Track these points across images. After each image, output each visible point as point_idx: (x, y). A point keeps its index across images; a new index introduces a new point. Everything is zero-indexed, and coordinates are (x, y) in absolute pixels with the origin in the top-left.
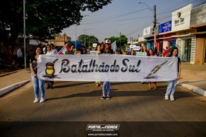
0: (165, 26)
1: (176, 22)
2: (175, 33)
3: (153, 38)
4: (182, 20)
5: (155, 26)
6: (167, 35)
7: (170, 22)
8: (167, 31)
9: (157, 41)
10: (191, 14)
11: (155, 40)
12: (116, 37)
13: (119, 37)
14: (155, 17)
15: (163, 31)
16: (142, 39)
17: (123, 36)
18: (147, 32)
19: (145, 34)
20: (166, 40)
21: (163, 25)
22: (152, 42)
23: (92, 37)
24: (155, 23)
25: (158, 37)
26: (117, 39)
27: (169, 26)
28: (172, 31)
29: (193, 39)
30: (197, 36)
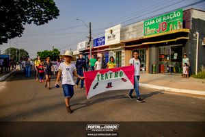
1: (109, 37)
2: (108, 47)
3: (88, 50)
4: (114, 36)
5: (90, 40)
6: (100, 48)
7: (104, 38)
8: (101, 44)
9: (92, 53)
12: (49, 51)
13: (52, 50)
14: (90, 32)
15: (97, 45)
16: (76, 52)
17: (56, 50)
18: (82, 45)
20: (100, 52)
21: (97, 40)
23: (22, 51)
25: (93, 50)
26: (50, 53)
27: (103, 41)
28: (106, 44)
29: (123, 51)
30: (126, 49)
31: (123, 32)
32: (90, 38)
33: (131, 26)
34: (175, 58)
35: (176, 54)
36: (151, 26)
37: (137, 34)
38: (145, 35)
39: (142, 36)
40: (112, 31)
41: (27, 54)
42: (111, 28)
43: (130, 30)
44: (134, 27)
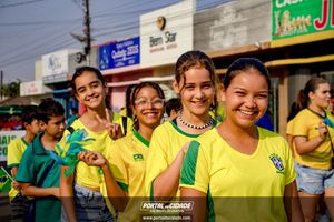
1: (154, 41)
2: (149, 72)
4: (172, 38)
5: (88, 50)
6: (121, 77)
7: (136, 41)
8: (126, 64)
10: (194, 25)
14: (88, 23)
15: (112, 65)
18: (56, 65)
20: (120, 89)
21: (112, 46)
27: (132, 50)
28: (145, 63)
31: (201, 24)
32: (89, 40)
37: (249, 31)
38: (276, 36)
39: (266, 40)
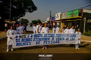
0: (53, 18)
1: (57, 17)
2: (56, 21)
3: (50, 21)
6: (54, 21)
7: (55, 17)
9: (51, 23)
11: (50, 22)
12: (36, 20)
13: (38, 20)
16: (46, 22)
17: (39, 20)
18: (48, 19)
19: (47, 20)
21: (53, 17)
22: (50, 23)
23: (26, 20)
24: (51, 16)
25: (51, 21)
26: (37, 21)
28: (56, 19)
29: (61, 23)
30: (62, 22)
31: (61, 15)
33: (63, 14)
34: (77, 27)
35: (78, 25)
36: (69, 14)
37: (65, 17)
40: (58, 15)
41: (28, 21)
42: (57, 14)
43: (63, 15)
44: (64, 14)
